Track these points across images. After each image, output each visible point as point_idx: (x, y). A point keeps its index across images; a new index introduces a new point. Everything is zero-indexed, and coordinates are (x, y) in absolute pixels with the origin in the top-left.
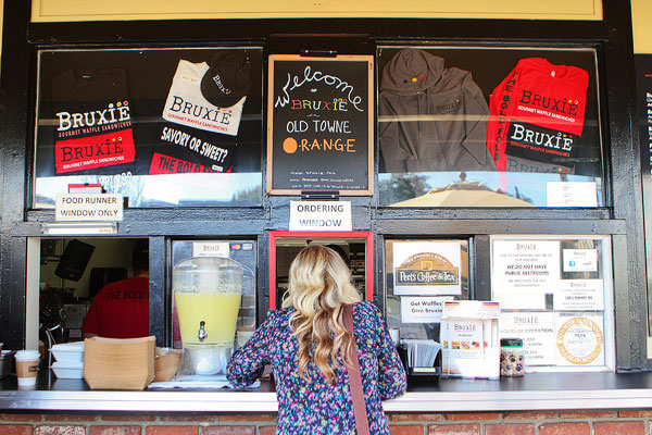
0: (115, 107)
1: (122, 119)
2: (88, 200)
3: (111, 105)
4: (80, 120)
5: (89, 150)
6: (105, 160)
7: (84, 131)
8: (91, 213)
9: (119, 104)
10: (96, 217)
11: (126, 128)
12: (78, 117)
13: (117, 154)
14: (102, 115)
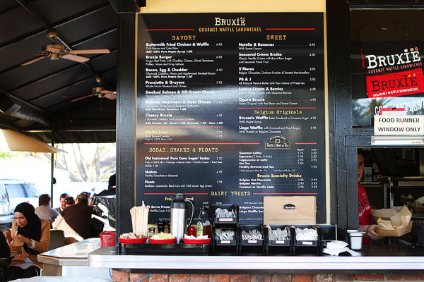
0: (409, 51)
1: (415, 61)
2: (398, 120)
3: (406, 50)
4: (383, 61)
5: (392, 83)
6: (404, 90)
7: (387, 69)
8: (402, 129)
9: (412, 50)
10: (405, 132)
11: (418, 67)
12: (382, 59)
13: (413, 86)
14: (400, 57)
